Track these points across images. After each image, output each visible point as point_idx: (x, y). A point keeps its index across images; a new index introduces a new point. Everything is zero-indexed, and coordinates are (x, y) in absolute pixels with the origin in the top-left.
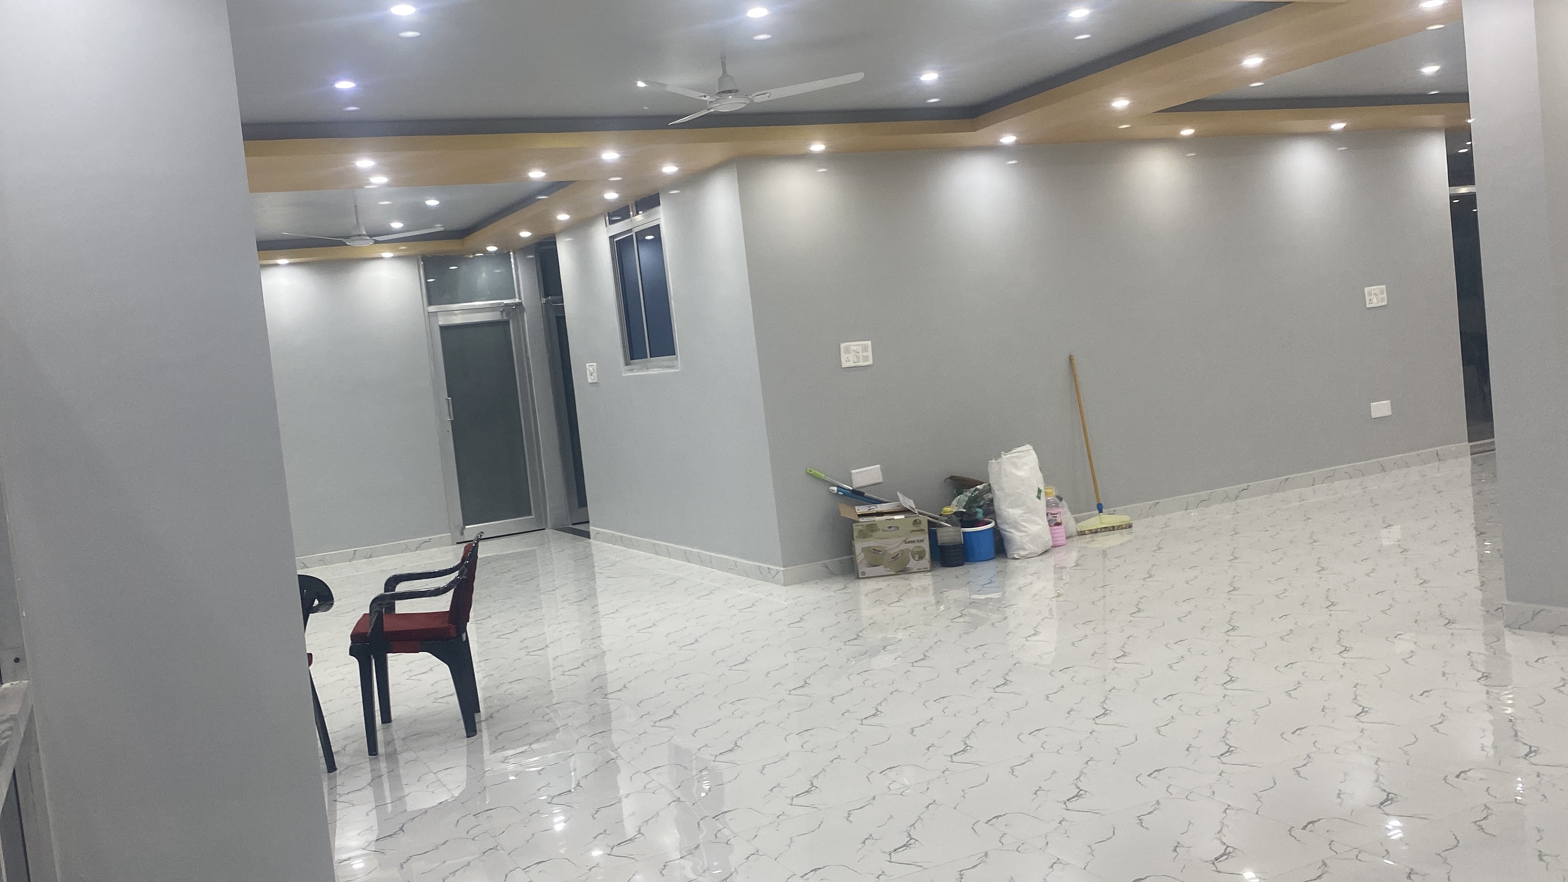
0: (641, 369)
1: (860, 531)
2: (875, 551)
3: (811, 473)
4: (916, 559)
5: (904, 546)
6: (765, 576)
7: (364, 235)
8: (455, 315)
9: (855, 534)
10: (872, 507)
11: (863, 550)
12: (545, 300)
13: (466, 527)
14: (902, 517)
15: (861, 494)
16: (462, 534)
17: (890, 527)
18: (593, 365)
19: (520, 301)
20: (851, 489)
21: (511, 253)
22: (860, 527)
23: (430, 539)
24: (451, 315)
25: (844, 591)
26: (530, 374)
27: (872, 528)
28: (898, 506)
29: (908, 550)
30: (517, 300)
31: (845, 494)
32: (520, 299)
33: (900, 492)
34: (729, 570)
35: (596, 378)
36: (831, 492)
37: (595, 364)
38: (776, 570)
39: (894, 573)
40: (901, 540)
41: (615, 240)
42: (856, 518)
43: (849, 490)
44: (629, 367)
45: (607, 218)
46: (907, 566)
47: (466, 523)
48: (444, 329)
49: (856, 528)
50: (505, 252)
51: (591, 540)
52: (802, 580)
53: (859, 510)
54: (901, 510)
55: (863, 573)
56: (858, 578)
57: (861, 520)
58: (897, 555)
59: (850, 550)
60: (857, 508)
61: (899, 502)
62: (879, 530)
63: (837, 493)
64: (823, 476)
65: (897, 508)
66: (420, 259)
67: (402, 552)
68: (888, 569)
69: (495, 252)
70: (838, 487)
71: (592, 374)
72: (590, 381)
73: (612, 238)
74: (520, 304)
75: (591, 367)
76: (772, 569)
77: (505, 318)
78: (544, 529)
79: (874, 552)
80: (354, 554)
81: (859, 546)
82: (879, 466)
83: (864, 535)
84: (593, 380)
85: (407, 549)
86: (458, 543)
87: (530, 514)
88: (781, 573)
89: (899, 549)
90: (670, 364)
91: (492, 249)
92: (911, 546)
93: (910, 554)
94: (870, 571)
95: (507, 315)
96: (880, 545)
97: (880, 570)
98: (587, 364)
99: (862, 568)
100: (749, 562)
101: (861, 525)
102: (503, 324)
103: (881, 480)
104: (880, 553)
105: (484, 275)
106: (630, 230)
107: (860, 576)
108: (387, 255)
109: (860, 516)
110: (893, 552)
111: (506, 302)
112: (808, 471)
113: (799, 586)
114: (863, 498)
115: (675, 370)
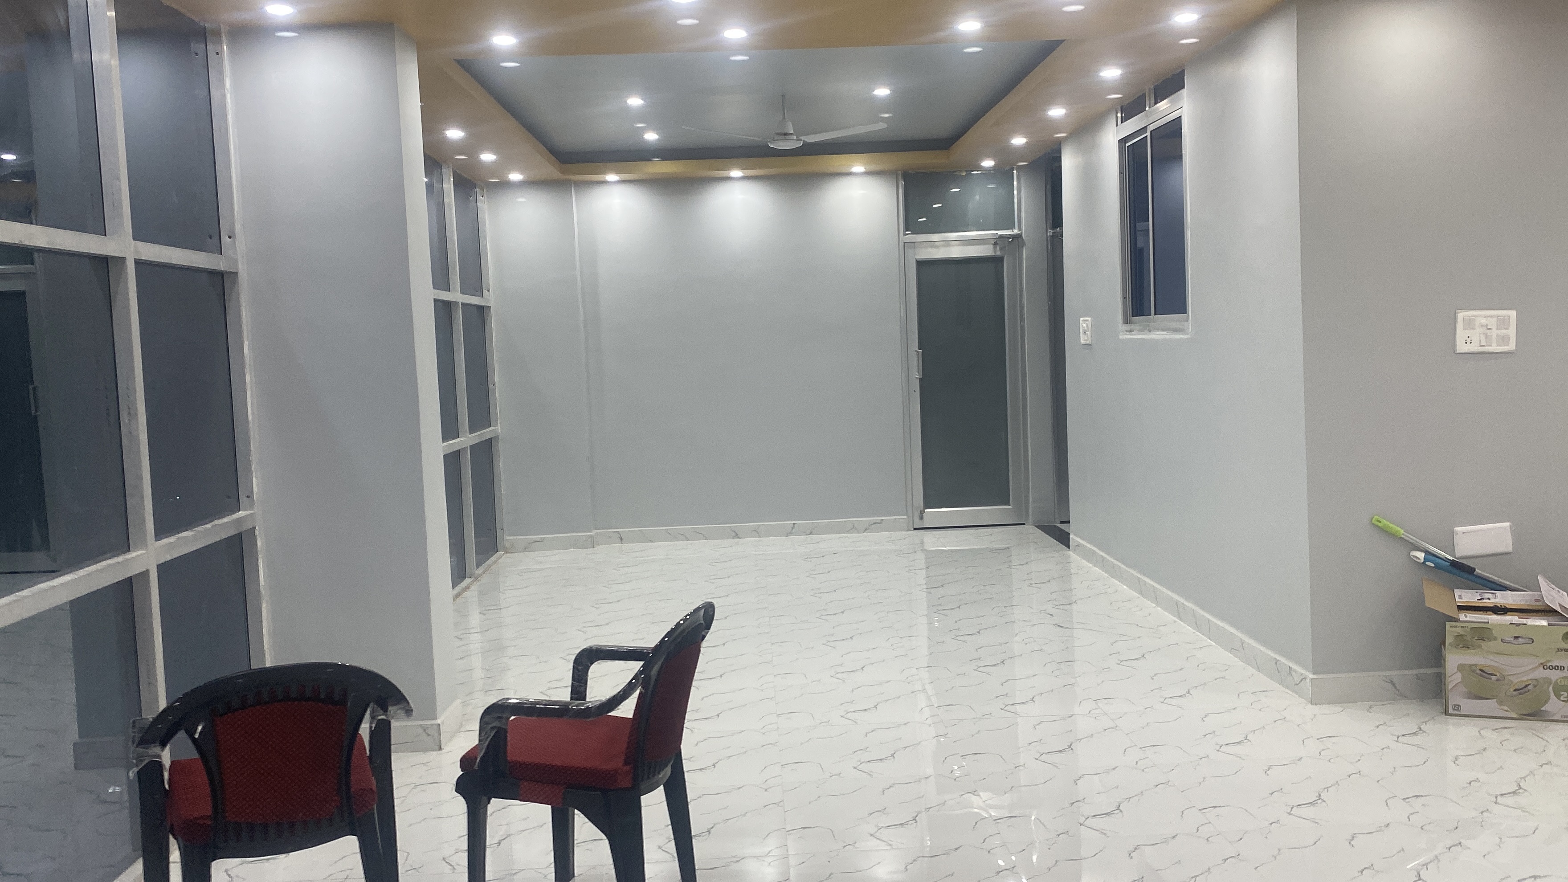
0: (1141, 331)
1: (1459, 637)
2: (1483, 672)
3: (1380, 525)
4: (1562, 698)
5: (1541, 673)
6: (1282, 676)
7: (791, 134)
8: (936, 247)
9: (1449, 640)
10: (1486, 596)
11: (1461, 668)
12: (1052, 231)
13: (926, 510)
14: (1544, 623)
15: (1471, 571)
16: (921, 518)
17: (1516, 638)
18: (1088, 320)
19: (1020, 232)
20: (1451, 558)
21: (1015, 172)
22: (1459, 630)
23: (882, 520)
24: (931, 247)
25: (1415, 740)
26: (1023, 327)
27: (1482, 634)
28: (1537, 600)
29: (1548, 681)
30: (1016, 231)
31: (1437, 567)
32: (1020, 229)
33: (1544, 576)
35: (1090, 340)
36: (1414, 561)
37: (1089, 319)
38: (1302, 674)
39: (1514, 715)
40: (1536, 662)
41: (1127, 145)
42: (1452, 612)
43: (1447, 560)
44: (1128, 327)
45: (1119, 115)
46: (1543, 709)
47: (927, 505)
48: (922, 265)
49: (1451, 631)
50: (1007, 168)
51: (1070, 552)
52: (1344, 699)
53: (1460, 597)
54: (1539, 608)
55: (1457, 707)
56: (1446, 713)
57: (1462, 617)
58: (1526, 686)
59: (1438, 660)
60: (1457, 592)
61: (1539, 593)
62: (1495, 639)
63: (1424, 563)
64: (1402, 531)
65: (1534, 603)
66: (900, 177)
67: (848, 532)
68: (1506, 708)
69: (994, 168)
70: (1427, 552)
71: (1085, 333)
72: (1083, 342)
73: (1122, 141)
74: (1018, 237)
75: (1085, 323)
76: (1296, 671)
77: (998, 253)
78: (1024, 524)
79: (1481, 676)
80: (793, 528)
81: (1454, 660)
82: (1508, 524)
83: (1463, 643)
84: (1086, 340)
85: (854, 529)
86: (915, 529)
87: (1008, 503)
88: (1308, 680)
89: (1531, 676)
90: (1174, 325)
91: (988, 163)
92: (1554, 675)
93: (1551, 688)
94: (1469, 705)
95: (1001, 249)
96: (1493, 663)
97: (1490, 706)
98: (1081, 319)
99: (1455, 699)
100: (1262, 648)
101: (1462, 627)
102: (996, 261)
103: (1510, 549)
104: (1494, 678)
105: (977, 197)
106: (1144, 129)
107: (1451, 711)
108: (859, 168)
109: (1461, 608)
110: (1517, 681)
111: (1000, 233)
112: (1374, 521)
113: (1337, 708)
114: (1471, 577)
115: (1182, 336)
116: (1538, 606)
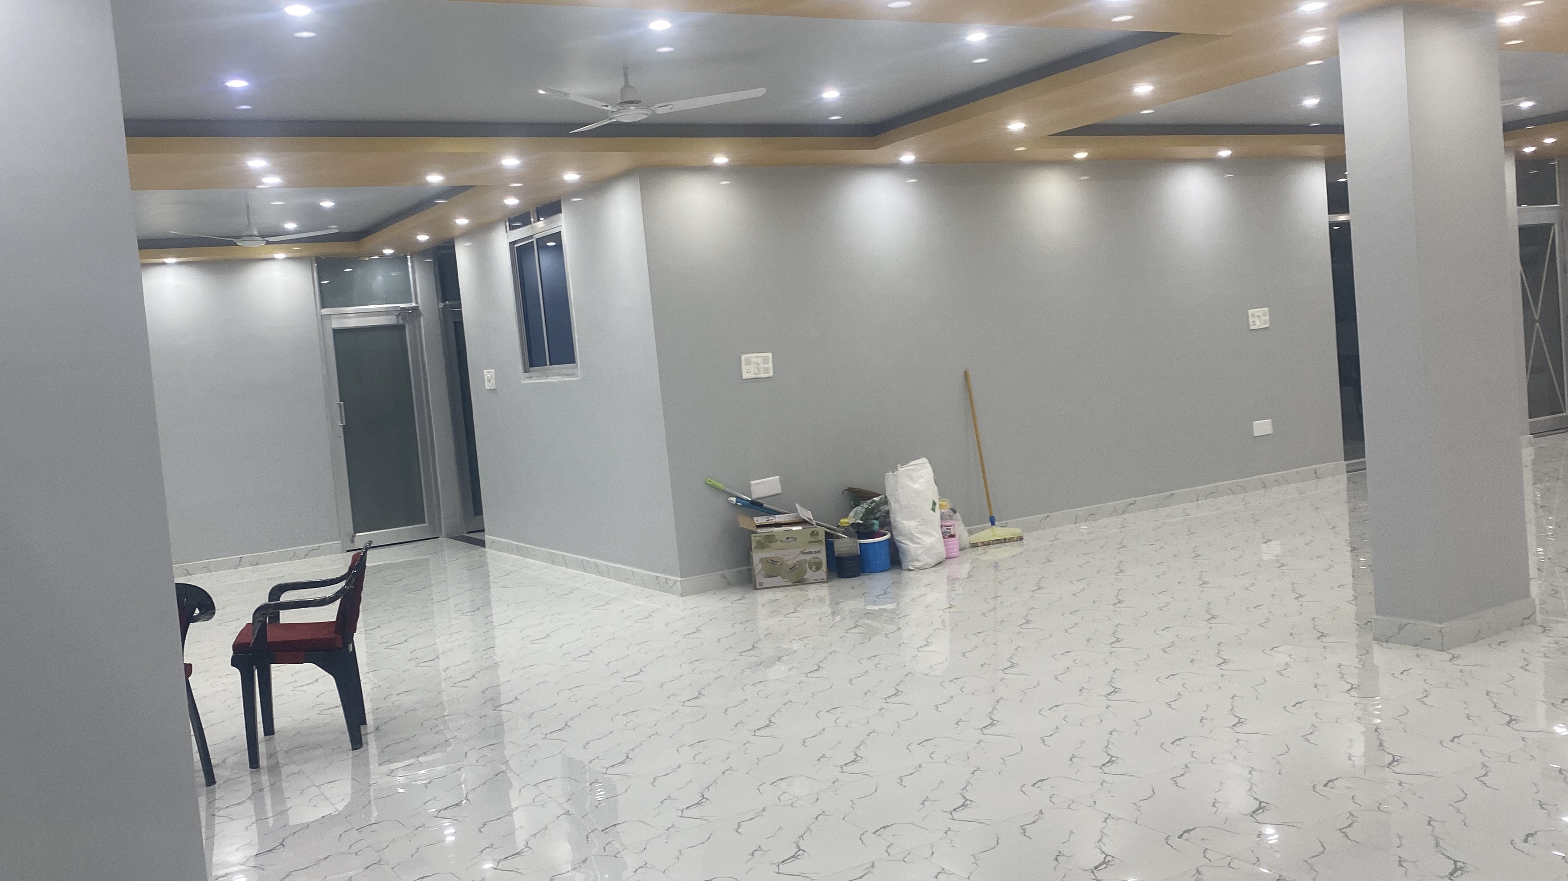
0: (540, 377)
1: (759, 542)
2: (773, 562)
3: (710, 483)
4: (813, 570)
5: (802, 557)
6: (662, 587)
7: (255, 236)
8: (350, 318)
9: (754, 545)
10: (770, 518)
11: (761, 560)
12: (443, 304)
13: (357, 534)
14: (800, 528)
15: (760, 505)
16: (353, 541)
17: (787, 538)
18: (491, 372)
19: (417, 305)
20: (750, 499)
21: (409, 257)
22: (758, 538)
23: (319, 546)
24: (345, 318)
25: (742, 601)
26: (426, 380)
27: (770, 539)
28: (796, 517)
29: (805, 561)
30: (414, 304)
31: (743, 505)
32: (417, 303)
33: (798, 504)
34: (626, 580)
35: (494, 385)
36: (730, 503)
37: (493, 370)
38: (674, 580)
39: (790, 584)
40: (798, 551)
41: (516, 246)
42: (755, 529)
43: (747, 501)
44: (528, 375)
45: (508, 224)
46: (805, 577)
47: (356, 531)
48: (336, 331)
49: (754, 538)
50: (402, 255)
51: (486, 549)
52: (701, 590)
53: (757, 521)
54: (800, 521)
55: (761, 584)
56: (756, 588)
57: (759, 531)
58: (795, 566)
59: (747, 559)
60: (755, 519)
61: (796, 514)
62: (777, 541)
63: (736, 504)
64: (723, 486)
65: (795, 519)
66: (314, 262)
67: (290, 560)
68: (786, 580)
69: (392, 255)
70: (738, 497)
71: (489, 381)
72: (487, 387)
73: (512, 244)
74: (415, 309)
75: (489, 374)
76: (670, 580)
77: (401, 322)
78: (438, 538)
79: (772, 563)
80: (240, 561)
81: (757, 556)
82: (778, 477)
83: (762, 546)
84: (491, 387)
85: (295, 556)
86: (348, 551)
87: (425, 523)
88: (678, 583)
89: (797, 560)
90: (570, 372)
91: (388, 251)
92: (808, 557)
93: (807, 565)
94: (768, 582)
95: (403, 319)
96: (777, 555)
97: (778, 580)
98: (485, 371)
99: (759, 579)
100: (648, 573)
101: (759, 536)
102: (397, 330)
103: (780, 492)
104: (778, 563)
105: (380, 278)
106: (531, 237)
107: (758, 587)
108: (280, 256)
109: (759, 526)
110: (790, 563)
111: (402, 305)
112: (707, 481)
113: (695, 596)
114: (762, 509)
115: (575, 379)
116: (795, 520)
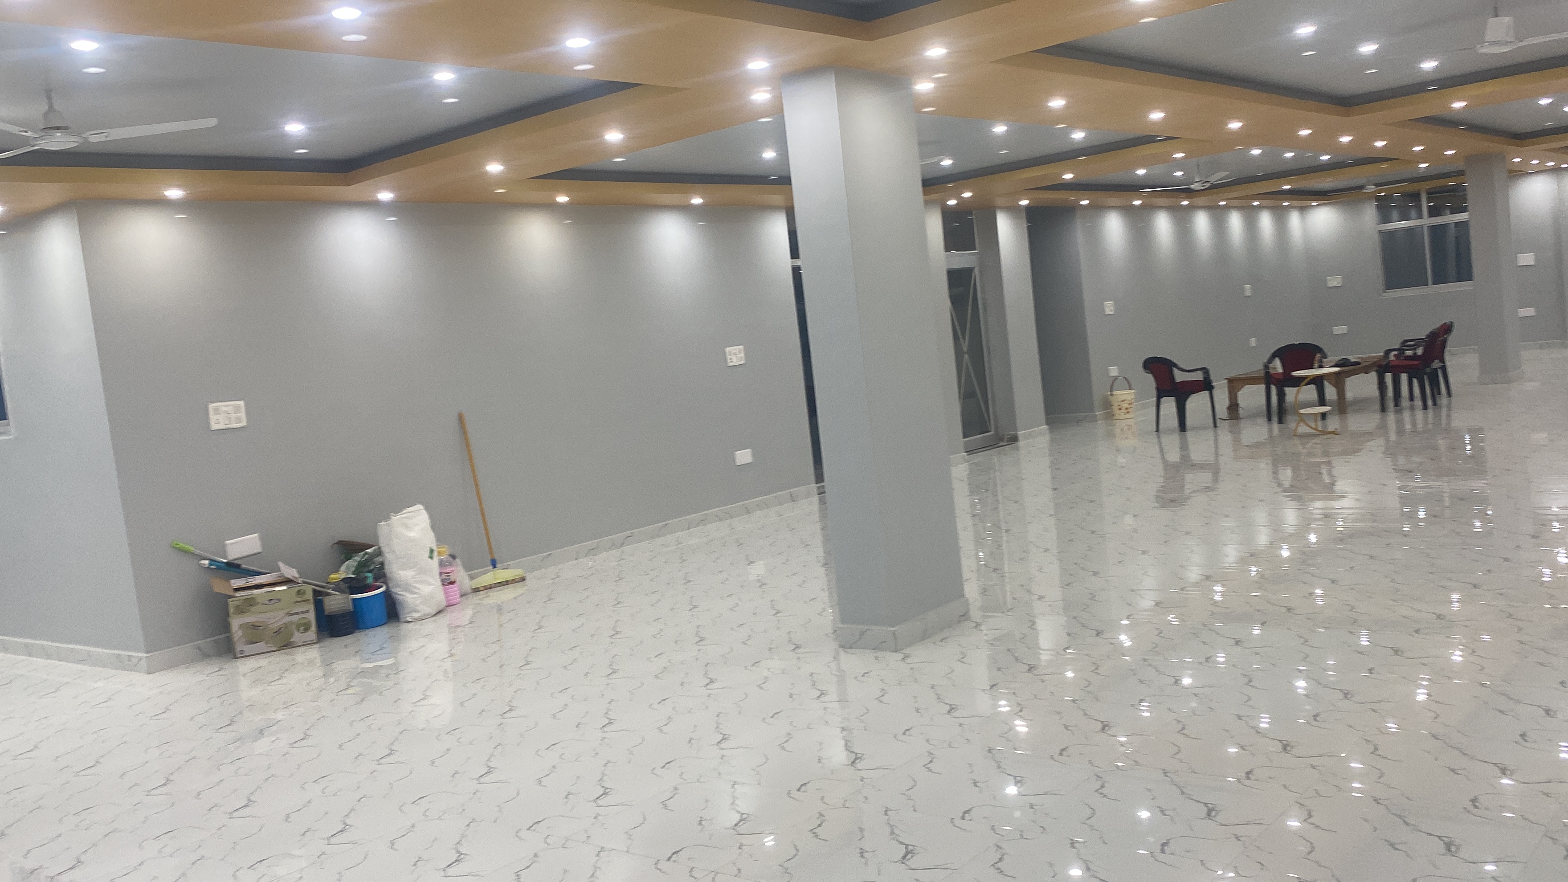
1: (237, 607)
2: (254, 627)
3: (178, 546)
5: (288, 619)
6: (124, 665)
9: (231, 610)
10: (249, 580)
11: (241, 626)
14: (284, 588)
15: (238, 566)
17: (270, 600)
20: (225, 561)
22: (237, 603)
25: (220, 673)
27: (251, 602)
28: (280, 577)
29: (292, 623)
31: (218, 568)
33: (282, 562)
34: (81, 661)
36: (201, 566)
38: (138, 657)
39: (275, 649)
40: (282, 613)
42: (231, 593)
43: (223, 562)
46: (291, 640)
49: (232, 603)
52: (171, 665)
53: (234, 584)
54: (283, 580)
55: (242, 652)
56: (236, 658)
57: (237, 594)
58: (280, 629)
59: (226, 627)
60: (232, 581)
61: (279, 573)
62: (258, 603)
63: (209, 567)
64: (193, 549)
65: (278, 579)
68: (270, 645)
70: (210, 560)
76: (133, 657)
79: (253, 629)
81: (236, 623)
82: (257, 534)
83: (240, 611)
88: (144, 660)
89: (281, 623)
92: (295, 618)
93: (294, 627)
94: (249, 649)
96: (259, 619)
97: (261, 646)
99: (239, 647)
100: (106, 651)
101: (238, 600)
103: (260, 551)
104: (261, 628)
107: (238, 655)
109: (236, 590)
110: (275, 626)
112: (173, 545)
113: (166, 672)
114: (240, 570)
115: (7, 438)
116: (280, 579)
